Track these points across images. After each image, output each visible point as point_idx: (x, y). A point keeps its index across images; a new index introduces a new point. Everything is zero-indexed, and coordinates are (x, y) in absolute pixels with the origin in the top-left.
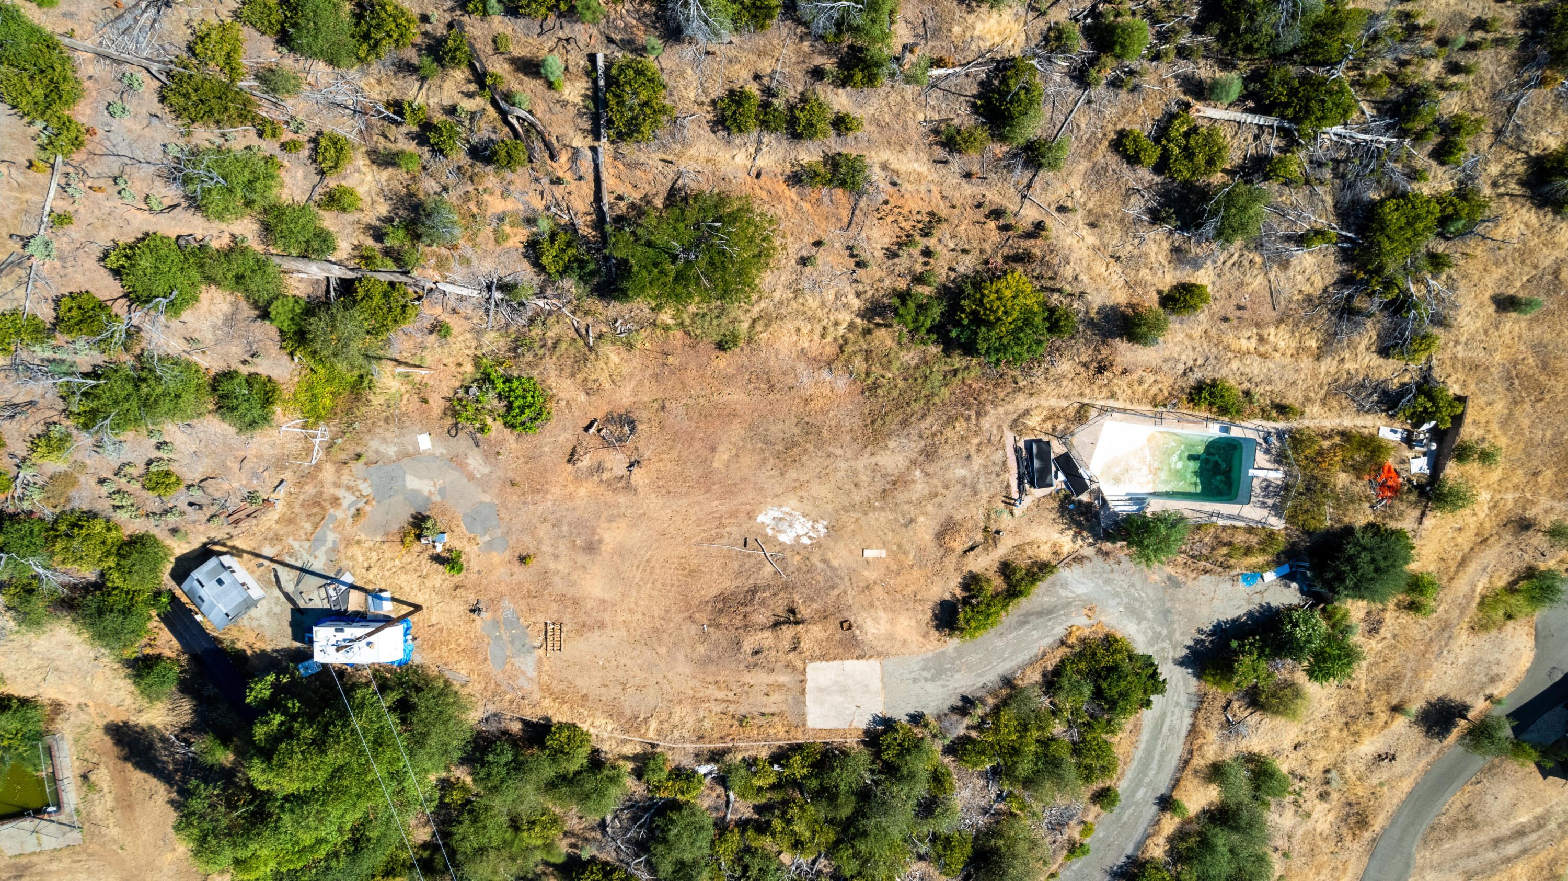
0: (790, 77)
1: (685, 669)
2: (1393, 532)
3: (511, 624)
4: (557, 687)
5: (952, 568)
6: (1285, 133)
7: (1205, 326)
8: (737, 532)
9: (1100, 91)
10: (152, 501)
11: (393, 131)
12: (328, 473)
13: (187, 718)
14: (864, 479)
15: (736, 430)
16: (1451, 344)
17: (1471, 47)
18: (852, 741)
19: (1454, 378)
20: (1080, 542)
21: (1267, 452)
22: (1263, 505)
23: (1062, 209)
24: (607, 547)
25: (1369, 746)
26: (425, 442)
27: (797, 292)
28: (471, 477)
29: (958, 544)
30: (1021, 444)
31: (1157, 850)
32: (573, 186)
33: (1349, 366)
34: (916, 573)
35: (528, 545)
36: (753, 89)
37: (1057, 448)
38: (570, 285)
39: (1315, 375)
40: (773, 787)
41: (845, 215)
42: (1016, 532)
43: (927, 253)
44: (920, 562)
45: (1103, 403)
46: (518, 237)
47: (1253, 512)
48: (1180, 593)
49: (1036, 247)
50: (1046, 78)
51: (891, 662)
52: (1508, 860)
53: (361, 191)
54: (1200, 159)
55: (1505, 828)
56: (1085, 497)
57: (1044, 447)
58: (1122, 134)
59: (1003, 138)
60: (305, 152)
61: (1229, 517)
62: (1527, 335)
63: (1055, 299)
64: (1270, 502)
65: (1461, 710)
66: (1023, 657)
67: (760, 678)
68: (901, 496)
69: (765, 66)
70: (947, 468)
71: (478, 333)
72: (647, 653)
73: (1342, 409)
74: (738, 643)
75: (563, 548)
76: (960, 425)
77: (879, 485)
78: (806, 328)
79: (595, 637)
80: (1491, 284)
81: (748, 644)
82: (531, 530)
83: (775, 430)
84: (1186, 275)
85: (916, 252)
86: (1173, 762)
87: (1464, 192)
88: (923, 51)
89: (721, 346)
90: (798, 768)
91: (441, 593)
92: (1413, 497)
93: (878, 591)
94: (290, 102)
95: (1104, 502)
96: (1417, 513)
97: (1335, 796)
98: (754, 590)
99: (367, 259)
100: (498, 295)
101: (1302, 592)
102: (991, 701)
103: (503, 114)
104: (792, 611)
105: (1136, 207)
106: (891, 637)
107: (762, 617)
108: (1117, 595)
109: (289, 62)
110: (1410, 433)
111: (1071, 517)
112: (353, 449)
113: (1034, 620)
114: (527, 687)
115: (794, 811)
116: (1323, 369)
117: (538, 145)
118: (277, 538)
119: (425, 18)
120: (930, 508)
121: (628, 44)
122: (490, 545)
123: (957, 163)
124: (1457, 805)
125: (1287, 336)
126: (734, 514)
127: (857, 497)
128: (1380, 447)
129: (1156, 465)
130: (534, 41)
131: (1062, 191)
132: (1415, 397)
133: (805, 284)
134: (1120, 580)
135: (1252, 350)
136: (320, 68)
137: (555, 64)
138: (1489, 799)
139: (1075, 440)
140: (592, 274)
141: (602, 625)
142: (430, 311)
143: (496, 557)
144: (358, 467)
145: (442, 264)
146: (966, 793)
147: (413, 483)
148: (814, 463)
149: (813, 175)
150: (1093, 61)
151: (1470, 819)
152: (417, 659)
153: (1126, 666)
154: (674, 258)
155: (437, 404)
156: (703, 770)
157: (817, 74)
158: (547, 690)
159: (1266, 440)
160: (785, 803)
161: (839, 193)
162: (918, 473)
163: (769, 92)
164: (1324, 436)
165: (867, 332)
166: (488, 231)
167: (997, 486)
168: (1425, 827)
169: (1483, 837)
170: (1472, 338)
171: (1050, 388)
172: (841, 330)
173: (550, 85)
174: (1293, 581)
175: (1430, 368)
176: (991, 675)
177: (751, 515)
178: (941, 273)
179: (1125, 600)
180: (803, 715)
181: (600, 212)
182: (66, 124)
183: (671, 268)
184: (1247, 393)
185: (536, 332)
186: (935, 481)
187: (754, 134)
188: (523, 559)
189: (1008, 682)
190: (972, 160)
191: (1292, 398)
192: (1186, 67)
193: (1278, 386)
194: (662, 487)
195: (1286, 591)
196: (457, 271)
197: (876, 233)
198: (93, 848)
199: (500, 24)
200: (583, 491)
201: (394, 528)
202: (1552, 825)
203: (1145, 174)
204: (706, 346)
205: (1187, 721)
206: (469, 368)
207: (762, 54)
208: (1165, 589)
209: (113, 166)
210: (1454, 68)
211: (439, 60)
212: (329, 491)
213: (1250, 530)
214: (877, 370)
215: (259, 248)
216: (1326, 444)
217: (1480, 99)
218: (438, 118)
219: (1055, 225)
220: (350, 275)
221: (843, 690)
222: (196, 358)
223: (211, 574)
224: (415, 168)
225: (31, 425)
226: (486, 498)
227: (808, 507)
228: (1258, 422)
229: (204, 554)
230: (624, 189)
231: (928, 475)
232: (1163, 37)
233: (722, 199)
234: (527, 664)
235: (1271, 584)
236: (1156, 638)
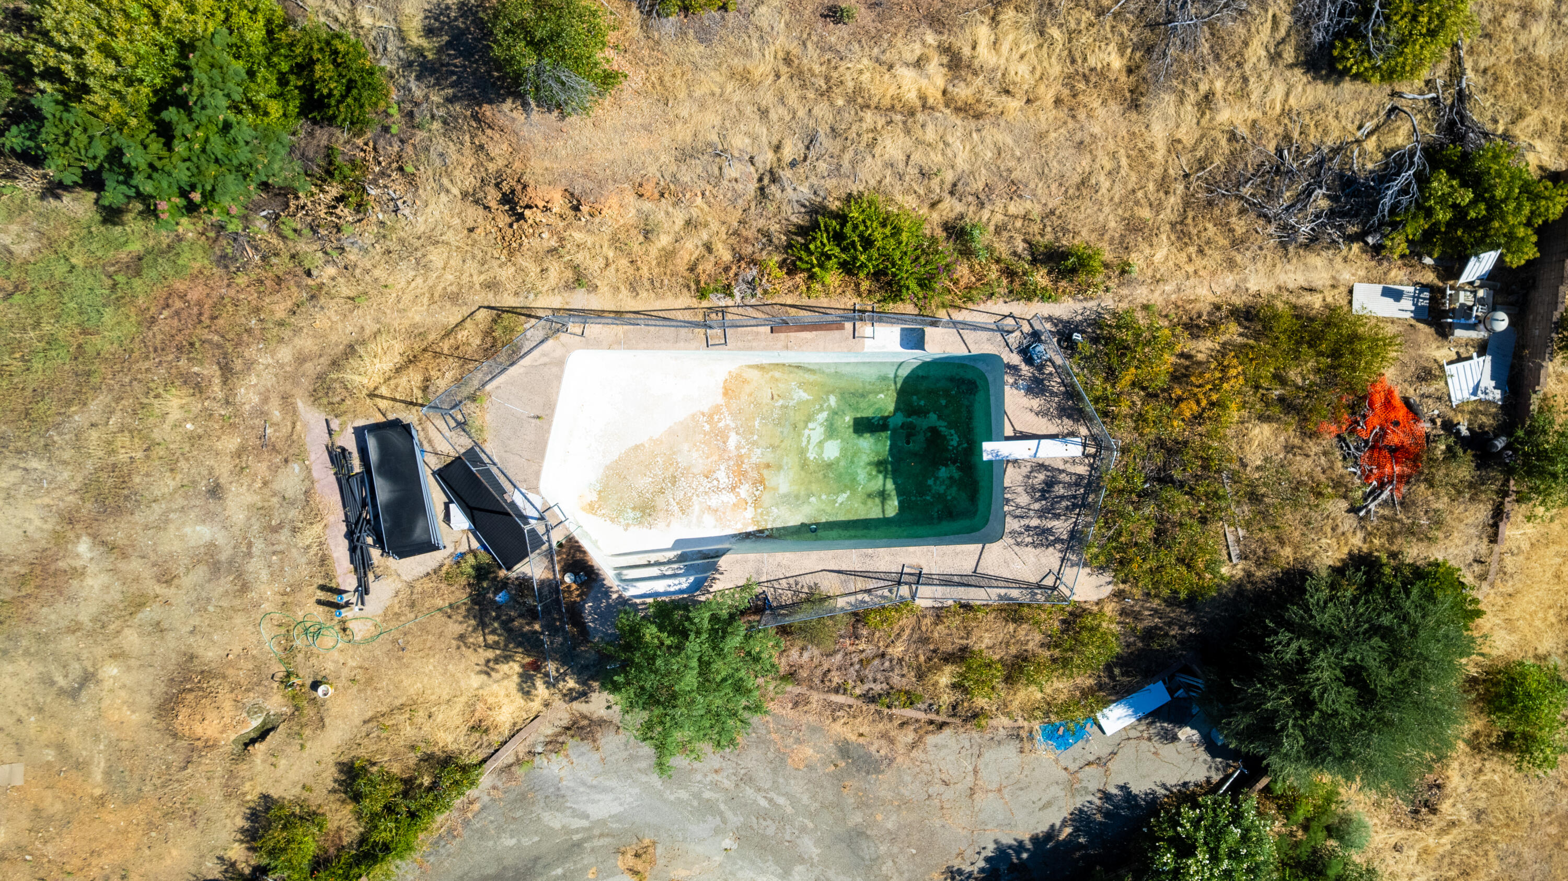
2: (1419, 573)
5: (215, 795)
7: (782, 42)
16: (1512, 20)
19: (1533, 120)
20: (541, 690)
21: (1036, 387)
22: (1043, 537)
29: (217, 727)
30: (349, 442)
34: (116, 817)
37: (439, 441)
39: (1141, 157)
42: (365, 680)
44: (124, 787)
45: (556, 301)
47: (1015, 561)
48: (882, 786)
56: (534, 569)
57: (403, 442)
61: (947, 581)
64: (1061, 527)
68: (50, 615)
70: (163, 524)
73: (1237, 243)
92: (1464, 470)
93: (16, 877)
96: (1481, 512)
101: (1212, 749)
108: (709, 808)
110: (1436, 293)
111: (506, 626)
116: (1159, 133)
120: (131, 639)
125: (1029, 43)
128: (1354, 337)
129: (757, 456)
132: (1422, 179)
135: (934, 96)
139: (490, 413)
159: (1026, 353)
162: (84, 548)
164: (1194, 328)
167: (300, 562)
171: (400, 277)
174: (1181, 722)
175: (1462, 97)
179: (735, 820)
184: (955, 229)
186: (135, 565)
191: (1088, 228)
195: (1168, 750)
208: (839, 779)
213: (1012, 612)
216: (1203, 348)
228: (1000, 307)
231: (111, 548)
235: (1124, 737)
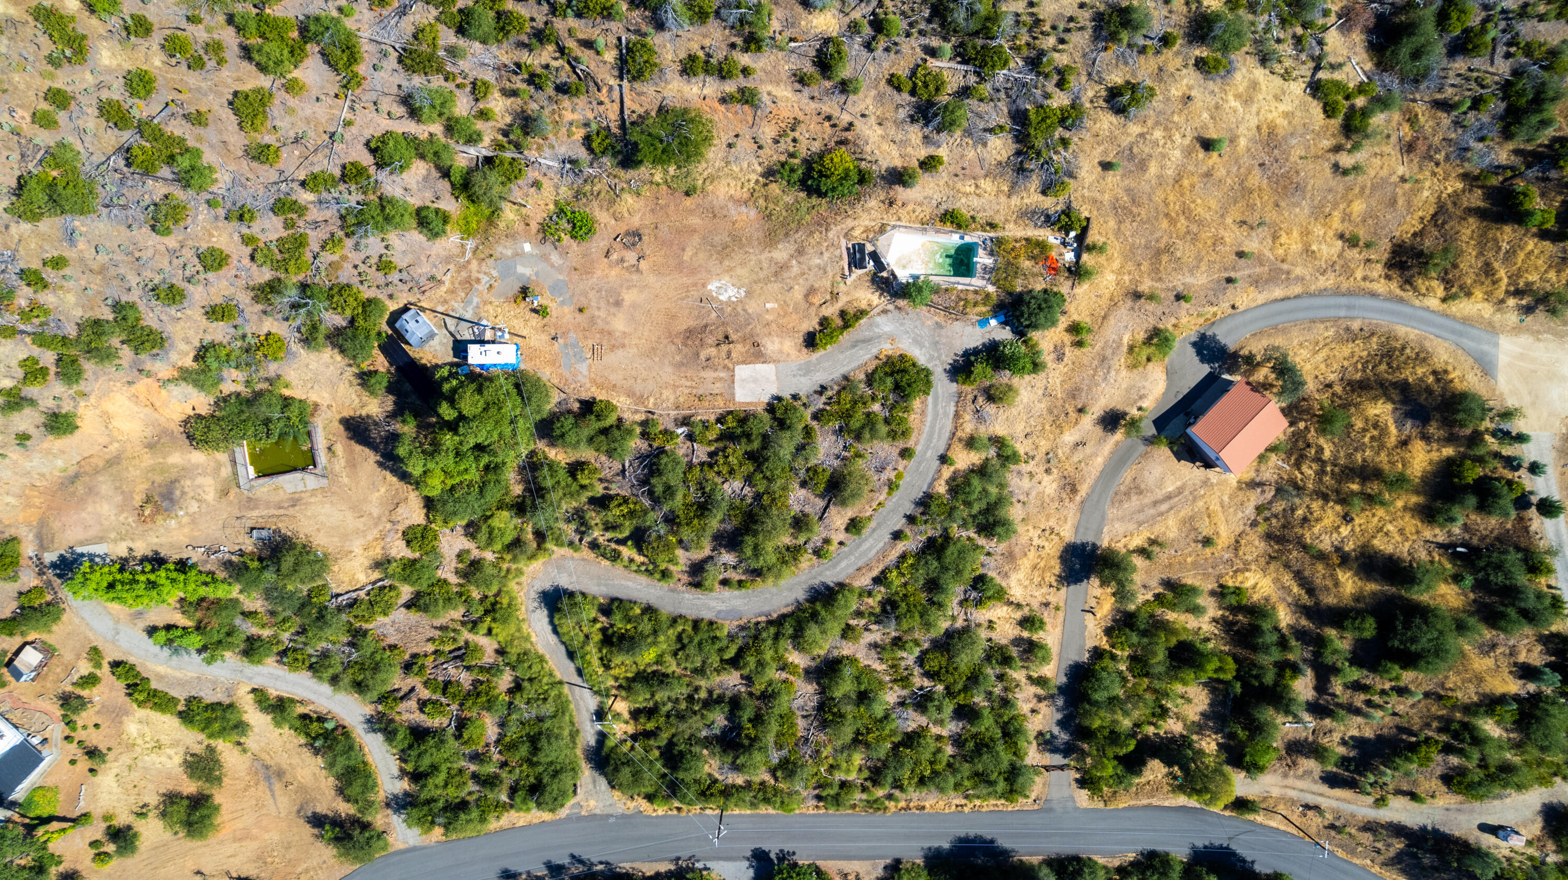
0: (719, 48)
1: (669, 369)
2: (1057, 294)
3: (574, 346)
4: (599, 380)
5: (813, 314)
6: (978, 74)
7: (945, 179)
8: (696, 294)
9: (879, 52)
10: (380, 278)
11: (514, 78)
12: (474, 265)
13: (390, 408)
14: (765, 265)
15: (696, 240)
16: (1080, 188)
17: (1067, 30)
18: (760, 409)
19: (1084, 207)
20: (883, 299)
21: (985, 249)
22: (983, 278)
23: (863, 116)
24: (626, 303)
25: (1070, 437)
26: (527, 247)
27: (728, 163)
28: (553, 266)
29: (817, 300)
30: (850, 246)
31: (941, 488)
32: (609, 105)
33: (1026, 201)
34: (794, 316)
35: (583, 302)
36: (701, 54)
37: (869, 248)
38: (607, 161)
39: (1009, 207)
40: (717, 440)
41: (750, 119)
42: (848, 294)
43: (794, 140)
44: (796, 309)
45: (894, 223)
46: (579, 133)
47: (977, 282)
48: (943, 332)
49: (849, 135)
50: (851, 47)
51: (781, 365)
52: (1161, 514)
53: (497, 110)
54: (932, 87)
55: (1160, 494)
56: (884, 274)
57: (862, 247)
58: (892, 75)
59: (829, 78)
60: (468, 89)
61: (965, 285)
62: (1121, 185)
63: (863, 165)
64: (987, 276)
65: (1123, 415)
66: (854, 365)
67: (709, 374)
68: (785, 275)
69: (707, 42)
70: (810, 259)
71: (557, 187)
72: (649, 361)
73: (1026, 225)
74: (698, 354)
75: (603, 304)
76: (817, 235)
77: (773, 269)
78: (733, 183)
79: (620, 353)
80: (1097, 154)
81: (703, 356)
82: (585, 294)
83: (717, 239)
84: (931, 151)
85: (789, 140)
86: (946, 434)
87: (1075, 105)
88: (787, 34)
89: (687, 194)
90: (731, 423)
91: (536, 329)
92: (1066, 274)
93: (774, 326)
94: (461, 63)
95: (895, 277)
97: (1055, 471)
98: (706, 326)
99: (501, 147)
100: (568, 166)
101: (1012, 331)
102: (836, 388)
103: (573, 68)
104: (727, 337)
105: (902, 114)
106: (781, 352)
107: (711, 340)
108: (907, 332)
109: (462, 42)
110: (1063, 239)
111: (878, 286)
112: (487, 252)
113: (861, 345)
114: (583, 380)
115: (730, 451)
116: (1013, 203)
117: (591, 84)
118: (445, 302)
119: (532, 19)
120: (801, 281)
121: (638, 32)
122: (563, 303)
123: (806, 91)
124: (1129, 479)
125: (991, 184)
126: (695, 285)
127: (761, 275)
128: (1048, 246)
129: (926, 258)
130: (590, 30)
131: (863, 106)
133: (732, 159)
134: (909, 324)
135: (972, 192)
136: (477, 45)
137: (601, 41)
138: (1146, 473)
139: (879, 244)
140: (619, 152)
141: (623, 346)
142: (532, 174)
143: (566, 309)
144: (490, 262)
145: (539, 148)
146: (826, 444)
147: (520, 269)
148: (738, 257)
149: (732, 97)
150: (874, 38)
151: (1137, 487)
152: (522, 367)
153: (913, 371)
154: (661, 141)
155: (534, 227)
156: (680, 431)
157: (733, 46)
158: (593, 381)
159: (984, 243)
160: (724, 449)
161: (746, 107)
162: (794, 262)
163: (709, 55)
164: (1016, 241)
165: (765, 185)
166: (564, 130)
167: (837, 269)
168: (1111, 493)
169: (1147, 501)
170: (1091, 185)
171: (865, 215)
172: (752, 184)
173: (598, 53)
174: (1006, 325)
175: (1070, 202)
176: (837, 374)
177: (704, 286)
178: (803, 152)
179: (912, 336)
180: (733, 395)
181: (623, 120)
182: (356, 75)
183: (660, 147)
184: (973, 218)
185: (588, 188)
186: (803, 266)
187: (702, 77)
188: (581, 310)
189: (846, 378)
190: (815, 90)
191: (998, 219)
192: (925, 41)
193: (989, 213)
194: (657, 270)
195: (1003, 331)
196: (547, 152)
197: (767, 130)
198: (334, 489)
199: (572, 22)
200: (613, 273)
201: (510, 294)
202: (1187, 493)
203: (906, 97)
204: (679, 195)
205: (952, 409)
206: (552, 207)
207: (705, 36)
208: (934, 330)
209: (373, 96)
210: (1062, 41)
211: (541, 41)
212: (475, 275)
213: (976, 292)
214: (771, 206)
215: (443, 140)
216: (1017, 245)
217: (1077, 56)
218: (539, 71)
219: (859, 124)
220: (491, 154)
221: (755, 380)
222: (408, 199)
223: (413, 317)
224: (526, 97)
225: (323, 234)
226: (561, 277)
227: (735, 281)
228: (979, 233)
229: (405, 309)
230: (636, 107)
231: (799, 263)
232: (911, 25)
233: (686, 111)
234: (583, 368)
235: (994, 327)
236: (931, 358)
